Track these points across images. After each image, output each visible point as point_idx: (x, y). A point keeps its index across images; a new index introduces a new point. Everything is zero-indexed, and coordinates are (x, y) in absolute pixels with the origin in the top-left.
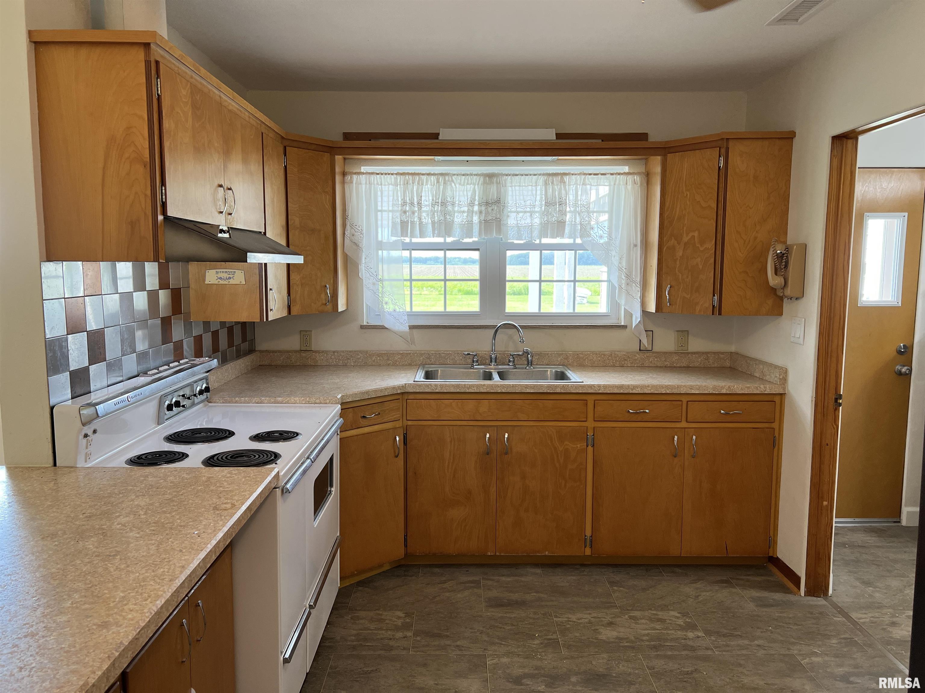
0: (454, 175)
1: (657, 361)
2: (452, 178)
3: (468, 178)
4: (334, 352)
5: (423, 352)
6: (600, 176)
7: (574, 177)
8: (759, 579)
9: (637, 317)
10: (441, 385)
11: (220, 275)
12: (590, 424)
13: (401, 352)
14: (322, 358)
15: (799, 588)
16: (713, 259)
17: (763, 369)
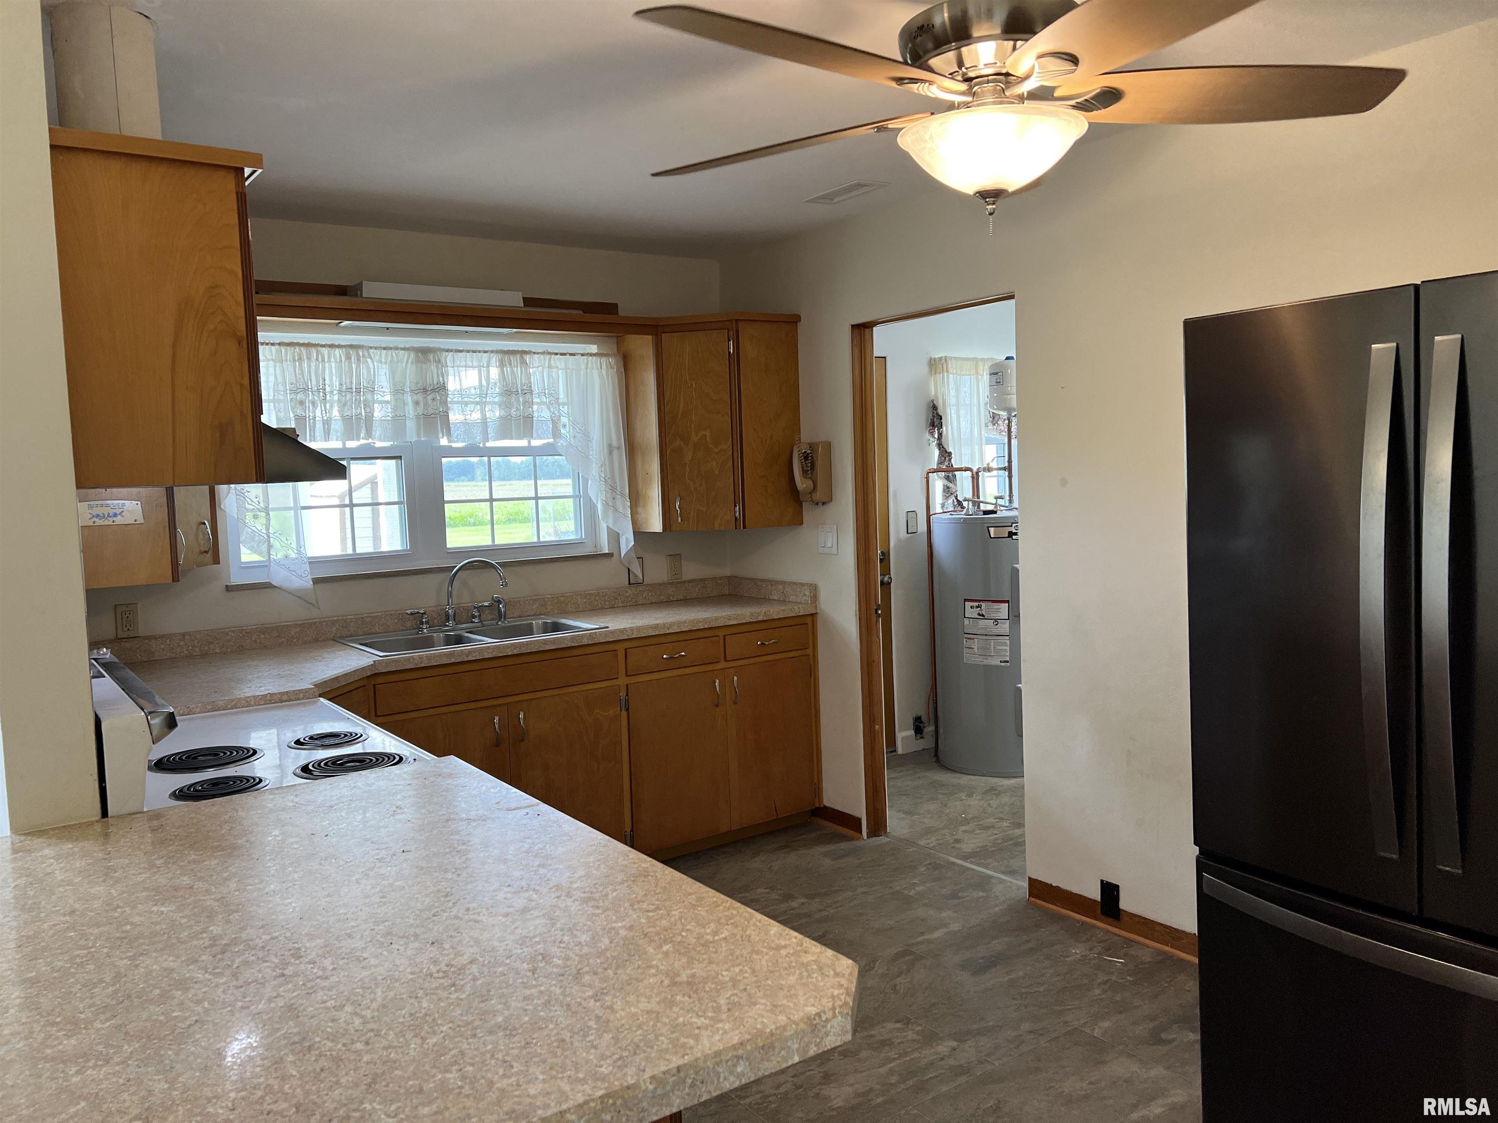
0: (371, 348)
1: (652, 595)
2: (369, 353)
3: (392, 353)
4: (184, 635)
5: (335, 618)
6: (568, 356)
7: (536, 356)
8: (813, 835)
9: (627, 541)
10: (427, 657)
11: (96, 511)
12: (623, 681)
13: (300, 622)
14: (162, 647)
15: (861, 832)
16: (731, 462)
17: (784, 589)
